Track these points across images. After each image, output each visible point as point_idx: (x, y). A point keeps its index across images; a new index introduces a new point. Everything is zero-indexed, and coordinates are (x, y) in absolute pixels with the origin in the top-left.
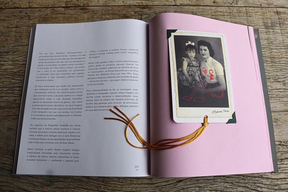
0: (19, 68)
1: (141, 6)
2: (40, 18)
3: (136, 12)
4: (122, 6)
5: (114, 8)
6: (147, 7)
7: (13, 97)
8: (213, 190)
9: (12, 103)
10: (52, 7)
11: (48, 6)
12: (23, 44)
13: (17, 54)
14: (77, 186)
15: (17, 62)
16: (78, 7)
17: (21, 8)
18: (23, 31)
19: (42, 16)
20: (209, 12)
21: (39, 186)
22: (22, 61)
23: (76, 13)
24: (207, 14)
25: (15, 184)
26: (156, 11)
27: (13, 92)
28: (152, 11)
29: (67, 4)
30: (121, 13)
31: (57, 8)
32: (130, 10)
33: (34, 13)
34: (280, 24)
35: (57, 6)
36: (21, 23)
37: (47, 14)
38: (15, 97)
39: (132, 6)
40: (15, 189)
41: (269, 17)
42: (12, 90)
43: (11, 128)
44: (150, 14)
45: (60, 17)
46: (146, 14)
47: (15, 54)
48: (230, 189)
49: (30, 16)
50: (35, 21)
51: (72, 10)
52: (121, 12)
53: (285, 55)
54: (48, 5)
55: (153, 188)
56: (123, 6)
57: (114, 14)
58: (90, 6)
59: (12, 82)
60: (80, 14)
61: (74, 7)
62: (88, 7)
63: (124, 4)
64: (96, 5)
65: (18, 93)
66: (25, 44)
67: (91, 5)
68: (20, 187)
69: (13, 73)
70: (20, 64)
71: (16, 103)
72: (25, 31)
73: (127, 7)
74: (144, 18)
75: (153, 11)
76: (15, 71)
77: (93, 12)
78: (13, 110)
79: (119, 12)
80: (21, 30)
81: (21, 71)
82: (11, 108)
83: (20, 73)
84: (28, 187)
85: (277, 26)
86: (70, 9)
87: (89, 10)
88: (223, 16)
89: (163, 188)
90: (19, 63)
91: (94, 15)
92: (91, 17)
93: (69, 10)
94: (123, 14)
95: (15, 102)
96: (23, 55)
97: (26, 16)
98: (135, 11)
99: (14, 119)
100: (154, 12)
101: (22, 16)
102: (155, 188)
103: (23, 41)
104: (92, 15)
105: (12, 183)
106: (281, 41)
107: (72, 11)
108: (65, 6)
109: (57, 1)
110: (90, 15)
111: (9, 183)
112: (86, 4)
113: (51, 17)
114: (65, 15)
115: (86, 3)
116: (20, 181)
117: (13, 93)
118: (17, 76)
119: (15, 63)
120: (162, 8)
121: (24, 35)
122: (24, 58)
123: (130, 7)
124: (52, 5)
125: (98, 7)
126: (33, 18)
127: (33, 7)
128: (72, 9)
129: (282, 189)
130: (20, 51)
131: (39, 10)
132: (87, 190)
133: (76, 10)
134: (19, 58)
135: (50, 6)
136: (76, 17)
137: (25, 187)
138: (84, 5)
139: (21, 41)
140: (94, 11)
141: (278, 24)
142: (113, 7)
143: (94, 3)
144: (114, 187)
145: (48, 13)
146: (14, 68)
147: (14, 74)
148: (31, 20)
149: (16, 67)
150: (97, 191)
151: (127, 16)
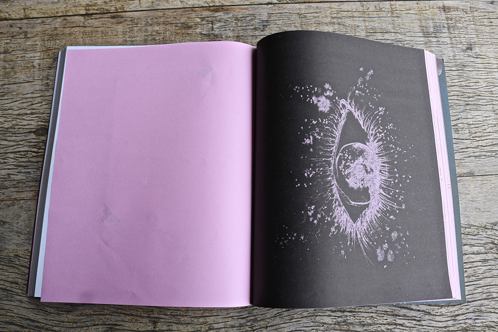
0: (12, 121)
1: (212, 7)
2: (44, 35)
3: (204, 18)
4: (179, 8)
5: (167, 12)
6: (222, 8)
7: (6, 169)
8: (338, 311)
9: (4, 180)
10: (63, 16)
11: (56, 15)
12: (17, 81)
13: (8, 98)
14: (115, 310)
15: (10, 112)
16: (107, 13)
17: (12, 20)
18: (17, 58)
19: (47, 32)
20: (328, 12)
21: (53, 313)
22: (16, 109)
23: (103, 24)
24: (324, 16)
25: (15, 311)
26: (237, 14)
27: (5, 160)
28: (230, 15)
29: (89, 10)
30: (178, 22)
31: (72, 17)
32: (193, 15)
33: (33, 27)
34: (449, 28)
35: (71, 14)
36: (13, 46)
37: (56, 28)
38: (9, 169)
39: (197, 9)
40: (15, 319)
41: (430, 16)
42: (3, 157)
43: (4, 220)
44: (227, 20)
45: (78, 33)
46: (220, 21)
47: (5, 98)
48: (366, 308)
49: (27, 32)
50: (36, 41)
51: (96, 19)
52: (178, 20)
53: (457, 81)
54: (57, 13)
55: (238, 310)
56: (182, 9)
57: (167, 23)
58: (126, 12)
59: (3, 145)
60: (110, 25)
61: (101, 14)
62: (124, 13)
63: (183, 5)
64: (136, 10)
65: (13, 162)
66: (21, 80)
67: (127, 10)
68: (23, 317)
69: (3, 129)
70: (14, 115)
71: (11, 179)
72: (20, 59)
73: (188, 11)
74: (217, 28)
75: (233, 16)
76: (7, 127)
77: (131, 21)
78: (6, 190)
79: (175, 19)
80: (14, 58)
81: (17, 125)
82: (3, 189)
83: (15, 129)
84: (36, 315)
85: (443, 31)
86: (93, 18)
87: (125, 19)
88: (352, 19)
89: (255, 309)
90: (13, 113)
91: (134, 26)
92: (128, 30)
93: (91, 19)
94: (182, 23)
95: (10, 177)
96: (19, 99)
97: (21, 33)
98: (202, 16)
99: (9, 206)
100: (235, 16)
101: (13, 33)
102: (241, 310)
103: (17, 76)
104: (130, 26)
105: (9, 310)
106: (451, 58)
107: (96, 21)
108: (84, 12)
109: (71, 6)
110: (128, 26)
111: (4, 309)
112: (120, 9)
113: (62, 32)
114: (85, 29)
115: (120, 6)
116: (23, 306)
117: (5, 163)
118: (11, 135)
119: (6, 112)
120: (248, 9)
121: (19, 66)
122: (21, 104)
123: (193, 10)
124: (62, 12)
125: (140, 12)
126: (32, 36)
127: (31, 17)
128: (97, 17)
129: (451, 306)
130: (13, 93)
131: (42, 22)
132: (131, 317)
133: (104, 19)
134: (12, 104)
135: (60, 15)
136: (104, 32)
137: (30, 316)
138: (116, 10)
139: (15, 76)
140: (133, 19)
141: (446, 29)
142: (164, 11)
143: (133, 5)
144: (175, 310)
145: (57, 26)
146: (5, 121)
147: (5, 131)
148: (28, 40)
149: (9, 120)
150: (147, 317)
151: (188, 26)
